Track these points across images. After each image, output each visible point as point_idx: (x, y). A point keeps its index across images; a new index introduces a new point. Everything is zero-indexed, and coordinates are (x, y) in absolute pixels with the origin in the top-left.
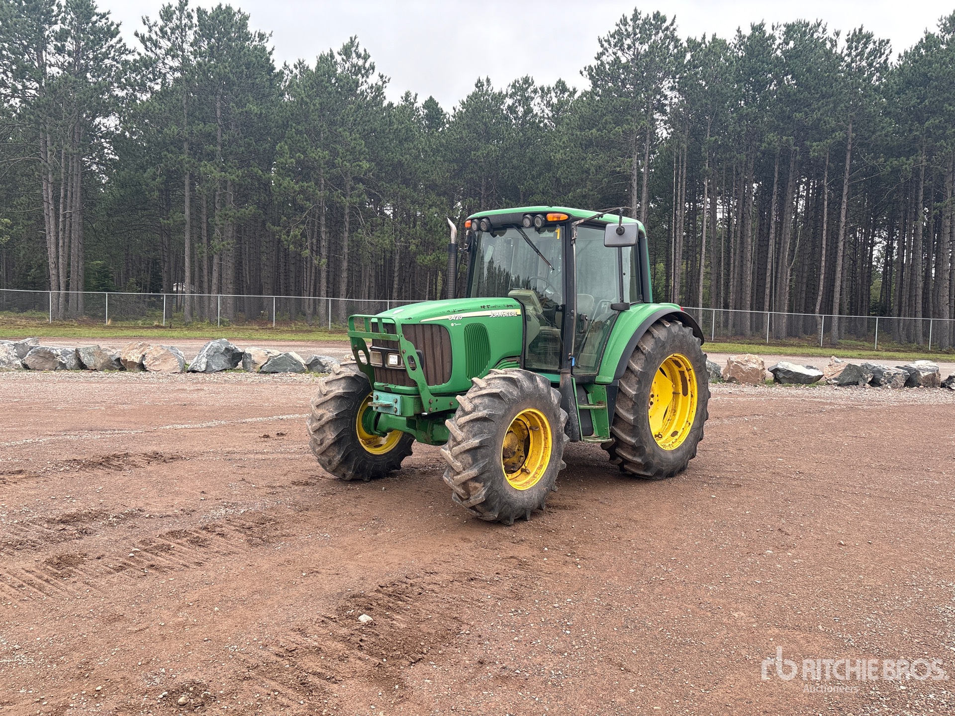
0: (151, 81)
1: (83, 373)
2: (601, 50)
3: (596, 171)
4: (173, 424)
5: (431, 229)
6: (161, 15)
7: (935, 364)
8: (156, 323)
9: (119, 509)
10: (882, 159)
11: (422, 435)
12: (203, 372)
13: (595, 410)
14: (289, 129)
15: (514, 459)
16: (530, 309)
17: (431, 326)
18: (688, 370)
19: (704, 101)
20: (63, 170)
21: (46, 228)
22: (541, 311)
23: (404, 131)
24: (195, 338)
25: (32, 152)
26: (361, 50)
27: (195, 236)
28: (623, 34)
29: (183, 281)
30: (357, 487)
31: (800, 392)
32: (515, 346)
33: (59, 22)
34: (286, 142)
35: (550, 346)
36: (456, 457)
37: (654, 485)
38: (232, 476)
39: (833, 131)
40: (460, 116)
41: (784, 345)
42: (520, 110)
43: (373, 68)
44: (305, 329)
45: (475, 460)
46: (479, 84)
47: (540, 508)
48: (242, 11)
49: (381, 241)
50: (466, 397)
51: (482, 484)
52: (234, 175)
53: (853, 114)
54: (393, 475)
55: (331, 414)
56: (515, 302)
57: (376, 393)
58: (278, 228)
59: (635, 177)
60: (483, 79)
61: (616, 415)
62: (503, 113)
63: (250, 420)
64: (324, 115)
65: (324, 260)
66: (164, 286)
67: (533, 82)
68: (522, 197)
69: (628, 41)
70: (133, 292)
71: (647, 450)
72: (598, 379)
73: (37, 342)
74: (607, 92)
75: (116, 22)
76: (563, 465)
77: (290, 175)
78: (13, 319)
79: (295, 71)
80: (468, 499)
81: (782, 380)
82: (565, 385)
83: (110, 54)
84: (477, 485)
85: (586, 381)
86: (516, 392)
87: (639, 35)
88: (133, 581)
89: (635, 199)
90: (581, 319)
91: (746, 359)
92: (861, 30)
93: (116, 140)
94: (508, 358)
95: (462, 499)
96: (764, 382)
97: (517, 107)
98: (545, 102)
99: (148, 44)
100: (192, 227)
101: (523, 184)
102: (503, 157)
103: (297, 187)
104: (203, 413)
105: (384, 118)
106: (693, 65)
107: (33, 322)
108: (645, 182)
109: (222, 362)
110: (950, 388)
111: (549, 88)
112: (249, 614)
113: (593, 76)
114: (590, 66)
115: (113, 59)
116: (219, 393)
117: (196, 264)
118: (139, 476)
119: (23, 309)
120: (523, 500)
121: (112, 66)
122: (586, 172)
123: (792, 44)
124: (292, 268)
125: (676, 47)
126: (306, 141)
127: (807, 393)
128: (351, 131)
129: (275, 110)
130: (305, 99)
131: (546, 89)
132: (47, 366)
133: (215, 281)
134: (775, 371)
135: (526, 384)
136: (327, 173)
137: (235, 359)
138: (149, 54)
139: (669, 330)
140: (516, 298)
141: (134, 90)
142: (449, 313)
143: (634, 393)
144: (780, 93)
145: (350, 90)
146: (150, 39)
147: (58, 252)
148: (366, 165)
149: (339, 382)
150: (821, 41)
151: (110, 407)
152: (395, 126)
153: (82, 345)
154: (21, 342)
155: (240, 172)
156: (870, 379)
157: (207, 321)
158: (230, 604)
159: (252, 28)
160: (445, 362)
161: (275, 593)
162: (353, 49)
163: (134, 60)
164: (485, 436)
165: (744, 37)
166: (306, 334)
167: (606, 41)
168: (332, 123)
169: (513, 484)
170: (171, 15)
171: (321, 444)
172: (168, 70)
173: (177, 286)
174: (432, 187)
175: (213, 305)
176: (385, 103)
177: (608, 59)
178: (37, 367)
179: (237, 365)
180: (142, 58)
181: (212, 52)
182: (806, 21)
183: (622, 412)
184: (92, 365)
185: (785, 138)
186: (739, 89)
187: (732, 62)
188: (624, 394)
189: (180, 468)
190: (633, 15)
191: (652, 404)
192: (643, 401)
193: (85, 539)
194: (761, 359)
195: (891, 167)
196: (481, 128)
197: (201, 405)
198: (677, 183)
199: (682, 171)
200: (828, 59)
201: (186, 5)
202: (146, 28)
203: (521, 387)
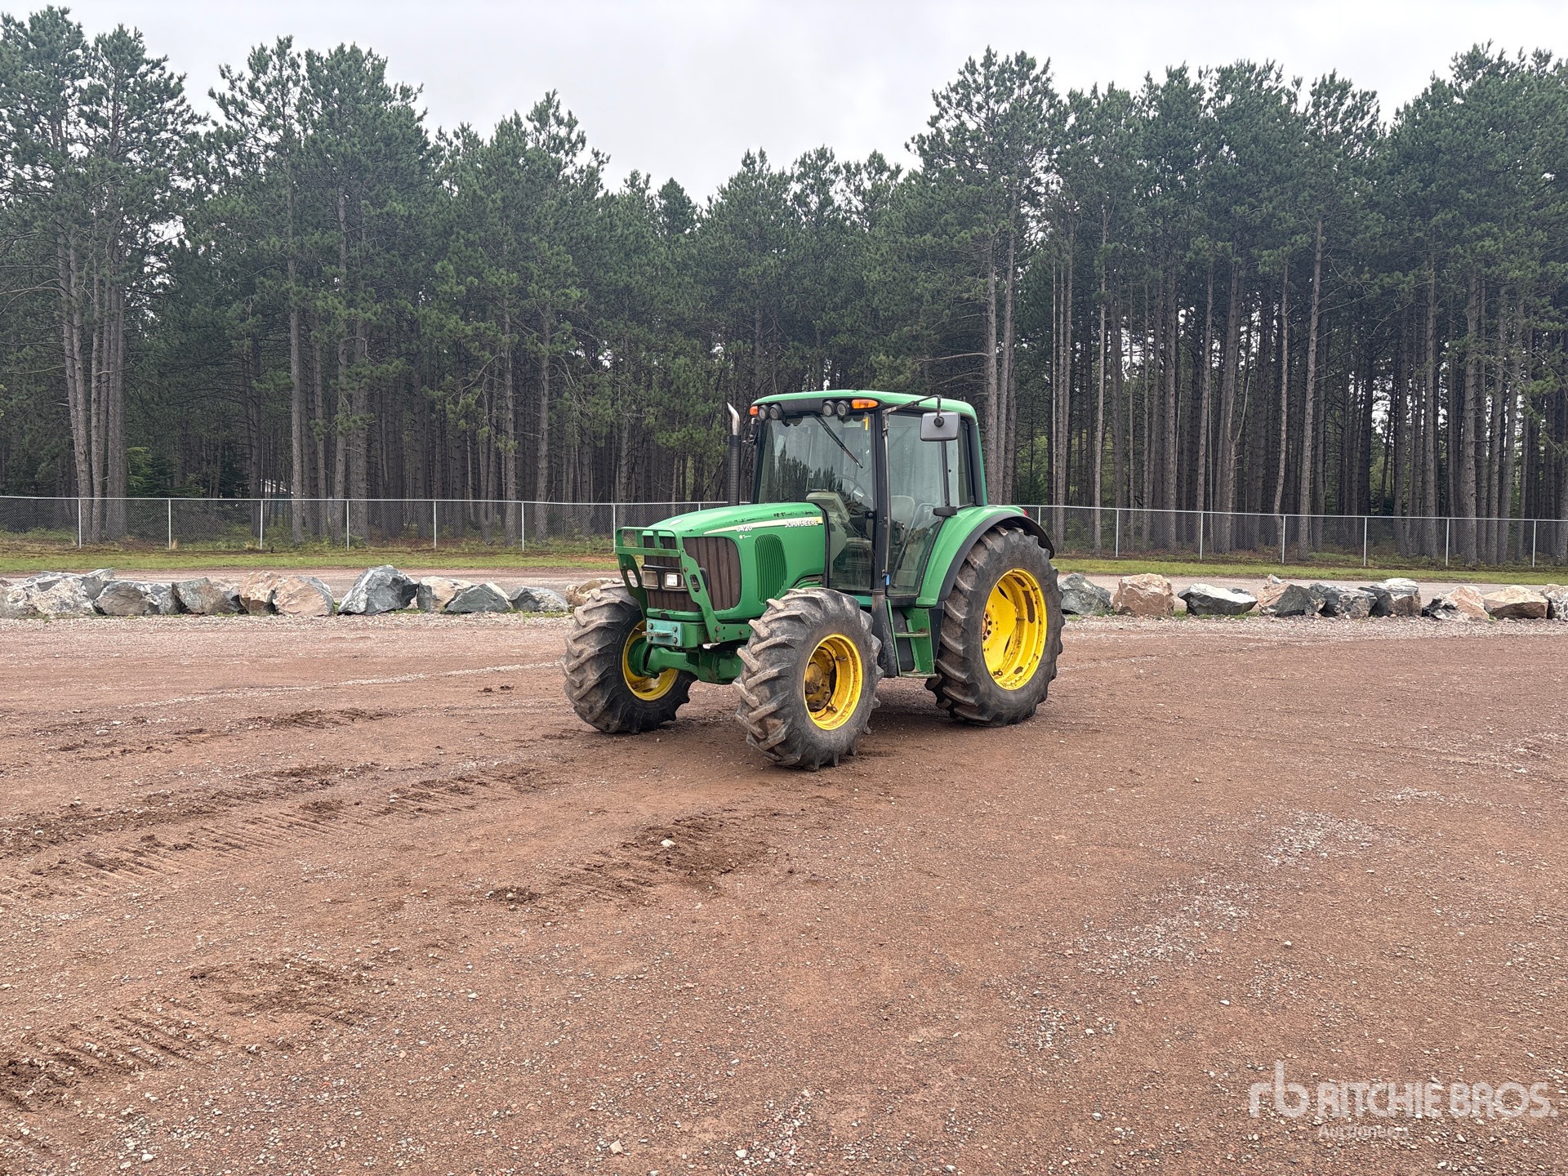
0: (235, 166)
1: (187, 619)
2: (936, 111)
3: (933, 297)
4: (353, 679)
5: (678, 390)
6: (250, 64)
7: (1413, 583)
8: (248, 545)
9: (349, 764)
10: (1367, 276)
11: (706, 672)
12: (362, 614)
13: (915, 638)
14: (453, 237)
15: (818, 696)
16: (834, 517)
18: (1034, 590)
19: (1096, 188)
20: (96, 307)
21: (70, 398)
22: (847, 518)
23: (632, 238)
25: (44, 278)
26: (563, 113)
28: (969, 86)
30: (626, 740)
31: (1220, 626)
32: (818, 564)
33: (87, 73)
34: (450, 260)
35: (861, 562)
36: (751, 690)
37: (991, 732)
38: (465, 732)
39: (1293, 233)
40: (719, 211)
41: (1225, 562)
42: (814, 201)
43: (582, 140)
44: (484, 549)
45: (773, 693)
46: (748, 161)
47: (850, 753)
48: (374, 52)
49: (600, 411)
50: (760, 621)
51: (782, 721)
52: (370, 312)
53: (1322, 207)
54: (665, 727)
55: (593, 650)
56: (815, 508)
57: (649, 622)
58: (440, 394)
59: (993, 308)
60: (755, 152)
61: (942, 645)
62: (786, 206)
63: (454, 673)
64: (508, 217)
65: (512, 443)
66: (249, 486)
67: (833, 157)
68: (818, 337)
69: (978, 98)
71: (982, 688)
72: (919, 602)
73: (113, 574)
74: (948, 176)
75: (177, 74)
76: (876, 703)
77: (458, 311)
78: (18, 542)
79: (455, 142)
80: (765, 739)
81: (1197, 610)
82: (878, 608)
83: (167, 122)
84: (776, 721)
85: (904, 604)
86: (819, 615)
87: (994, 89)
88: (407, 821)
89: (993, 340)
90: (896, 527)
91: (1145, 580)
92: (1332, 77)
93: (177, 258)
94: (808, 577)
95: (758, 740)
96: (1171, 612)
97: (808, 196)
98: (853, 188)
99: (231, 109)
100: (302, 393)
101: (820, 318)
102: (788, 275)
103: (469, 330)
104: (385, 667)
105: (601, 219)
106: (1078, 132)
107: (50, 548)
108: (1008, 315)
109: (389, 598)
110: (1434, 617)
111: (858, 166)
113: (925, 151)
114: (920, 136)
115: (174, 132)
117: (309, 451)
118: (349, 733)
120: (829, 741)
121: (172, 141)
122: (918, 300)
123: (1229, 98)
125: (1051, 106)
126: (482, 257)
127: (1230, 627)
128: (551, 241)
129: (432, 208)
130: (479, 192)
131: (853, 166)
132: (131, 609)
133: (338, 477)
134: (1187, 597)
135: (831, 605)
136: (514, 306)
137: (407, 594)
138: (232, 123)
139: (1006, 539)
140: (816, 503)
141: (208, 180)
142: (736, 523)
143: (963, 617)
144: (1212, 176)
146: (234, 101)
147: (89, 436)
148: (575, 293)
149: (600, 611)
150: (1274, 93)
151: (254, 661)
152: (619, 231)
153: (181, 579)
154: (91, 575)
155: (378, 307)
156: (1321, 606)
157: (329, 540)
158: (521, 837)
159: (390, 80)
160: (732, 583)
161: (565, 828)
162: (552, 111)
163: (208, 134)
164: (785, 665)
165: (1157, 88)
167: (943, 97)
168: (522, 229)
169: (820, 724)
170: (266, 64)
171: (581, 687)
172: (262, 149)
174: (677, 324)
175: (336, 516)
176: (600, 194)
177: (947, 124)
178: (118, 610)
179: (410, 602)
180: (220, 130)
181: (332, 121)
182: (1252, 63)
183: (949, 641)
184: (197, 606)
185: (1220, 244)
186: (1150, 169)
187: (1136, 130)
188: (951, 619)
189: (397, 726)
190: (985, 58)
191: (989, 633)
192: (976, 629)
193: (329, 790)
194: (1168, 580)
195: (1382, 287)
196: (753, 230)
197: (378, 656)
198: (1058, 315)
199: (1066, 297)
200: (1284, 122)
201: (289, 46)
202: (227, 83)
203: (825, 608)
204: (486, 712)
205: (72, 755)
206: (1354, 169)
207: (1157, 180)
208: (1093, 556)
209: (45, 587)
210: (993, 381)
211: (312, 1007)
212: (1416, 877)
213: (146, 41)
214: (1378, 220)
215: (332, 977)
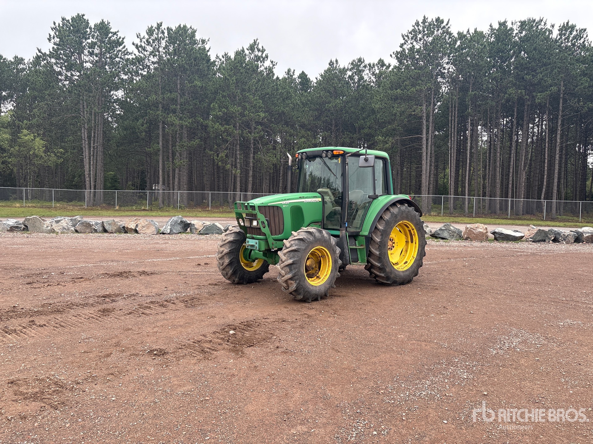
0: (141, 70)
1: (106, 234)
2: (403, 42)
3: (400, 115)
4: (152, 259)
6: (147, 33)
8: (143, 208)
9: (128, 293)
10: (582, 103)
11: (271, 260)
12: (168, 234)
13: (359, 248)
14: (218, 95)
15: (312, 272)
16: (327, 198)
17: (273, 207)
18: (413, 229)
19: (468, 70)
20: (93, 122)
21: (84, 154)
22: (333, 199)
23: (285, 93)
24: (165, 216)
25: (76, 111)
26: (260, 47)
27: (165, 157)
28: (417, 31)
29: (158, 183)
30: (240, 287)
31: (507, 245)
32: (319, 217)
33: (91, 37)
34: (216, 102)
36: (282, 269)
37: (392, 288)
38: (180, 281)
39: (551, 86)
40: (319, 83)
41: (519, 219)
42: (356, 78)
43: (267, 57)
44: (228, 211)
45: (291, 270)
46: (331, 63)
47: (326, 295)
48: (192, 27)
49: (271, 159)
50: (287, 240)
51: (294, 282)
52: (187, 122)
53: (563, 75)
54: (259, 282)
55: (227, 250)
56: (319, 195)
57: (247, 240)
58: (212, 152)
59: (425, 118)
60: (334, 60)
61: (370, 251)
62: (345, 80)
63: (192, 257)
64: (238, 86)
65: (239, 171)
66: (148, 186)
67: (364, 61)
68: (357, 130)
69: (420, 36)
70: (130, 190)
71: (387, 270)
72: (361, 234)
73: (82, 218)
74: (407, 67)
75: (122, 37)
76: (338, 275)
77: (219, 122)
78: (65, 206)
79: (222, 59)
80: (288, 289)
81: (498, 239)
82: (341, 236)
83: (119, 55)
84: (292, 282)
85: (354, 234)
86: (311, 238)
87: (426, 32)
88: (135, 318)
89: (424, 131)
90: (351, 203)
91: (476, 226)
92: (568, 23)
93: (122, 103)
94: (314, 223)
95: (286, 289)
96: (487, 239)
97: (354, 76)
98: (371, 73)
99: (140, 49)
100: (163, 152)
101: (357, 123)
102: (345, 107)
103: (223, 129)
104: (167, 255)
105: (273, 86)
106: (461, 48)
107: (76, 208)
108: (431, 120)
109: (179, 228)
111: (374, 64)
112: (183, 330)
113: (398, 57)
114: (397, 51)
115: (121, 58)
116: (177, 244)
117: (166, 174)
118: (136, 280)
119: (70, 200)
120: (316, 290)
121: (120, 61)
122: (394, 115)
123: (524, 33)
124: (221, 175)
125: (450, 38)
126: (228, 101)
127: (511, 246)
128: (254, 95)
129: (211, 83)
130: (227, 77)
131: (372, 65)
132: (87, 231)
133: (176, 183)
134: (494, 233)
135: (317, 234)
136: (240, 120)
137: (186, 227)
138: (141, 54)
139: (399, 208)
140: (319, 193)
141: (132, 75)
142: (282, 200)
143: (379, 240)
144: (517, 64)
145: (254, 71)
146: (141, 46)
147: (90, 168)
148: (262, 115)
149: (231, 235)
150: (543, 30)
151: (121, 251)
152: (280, 91)
153: (105, 220)
154: (74, 218)
155: (190, 121)
156: (553, 238)
157: (172, 206)
158: (175, 327)
159: (198, 37)
160: (280, 224)
161: (195, 324)
162: (256, 46)
163: (132, 58)
164: (296, 259)
165: (495, 29)
166: (228, 214)
167: (406, 36)
168: (243, 90)
169: (312, 283)
170: (153, 33)
171: (223, 265)
172: (151, 63)
173: (155, 186)
174: (303, 126)
175: (175, 197)
176: (275, 77)
177: (407, 46)
178: (82, 231)
179: (187, 230)
180: (136, 57)
181: (175, 52)
182: (534, 19)
183: (373, 250)
184: (110, 230)
185: (520, 91)
186: (491, 62)
187: (485, 46)
188: (374, 241)
189: (155, 278)
190: (423, 20)
191: (393, 247)
192: (385, 245)
193: (114, 303)
194: (486, 226)
195: (588, 108)
196: (332, 90)
197: (167, 250)
198: (451, 120)
199: (455, 113)
200: (547, 42)
201: (161, 26)
202: (139, 40)
203: (315, 236)
204: (193, 273)
205: (29, 286)
206: (576, 60)
207: (494, 67)
208: (465, 216)
209: (57, 222)
210: (424, 146)
211: (45, 400)
212: (558, 363)
213: (111, 25)
214: (586, 80)
215: (62, 387)
